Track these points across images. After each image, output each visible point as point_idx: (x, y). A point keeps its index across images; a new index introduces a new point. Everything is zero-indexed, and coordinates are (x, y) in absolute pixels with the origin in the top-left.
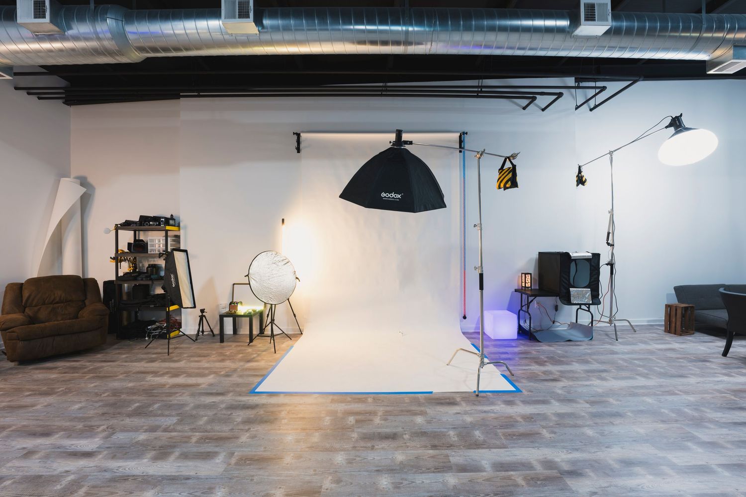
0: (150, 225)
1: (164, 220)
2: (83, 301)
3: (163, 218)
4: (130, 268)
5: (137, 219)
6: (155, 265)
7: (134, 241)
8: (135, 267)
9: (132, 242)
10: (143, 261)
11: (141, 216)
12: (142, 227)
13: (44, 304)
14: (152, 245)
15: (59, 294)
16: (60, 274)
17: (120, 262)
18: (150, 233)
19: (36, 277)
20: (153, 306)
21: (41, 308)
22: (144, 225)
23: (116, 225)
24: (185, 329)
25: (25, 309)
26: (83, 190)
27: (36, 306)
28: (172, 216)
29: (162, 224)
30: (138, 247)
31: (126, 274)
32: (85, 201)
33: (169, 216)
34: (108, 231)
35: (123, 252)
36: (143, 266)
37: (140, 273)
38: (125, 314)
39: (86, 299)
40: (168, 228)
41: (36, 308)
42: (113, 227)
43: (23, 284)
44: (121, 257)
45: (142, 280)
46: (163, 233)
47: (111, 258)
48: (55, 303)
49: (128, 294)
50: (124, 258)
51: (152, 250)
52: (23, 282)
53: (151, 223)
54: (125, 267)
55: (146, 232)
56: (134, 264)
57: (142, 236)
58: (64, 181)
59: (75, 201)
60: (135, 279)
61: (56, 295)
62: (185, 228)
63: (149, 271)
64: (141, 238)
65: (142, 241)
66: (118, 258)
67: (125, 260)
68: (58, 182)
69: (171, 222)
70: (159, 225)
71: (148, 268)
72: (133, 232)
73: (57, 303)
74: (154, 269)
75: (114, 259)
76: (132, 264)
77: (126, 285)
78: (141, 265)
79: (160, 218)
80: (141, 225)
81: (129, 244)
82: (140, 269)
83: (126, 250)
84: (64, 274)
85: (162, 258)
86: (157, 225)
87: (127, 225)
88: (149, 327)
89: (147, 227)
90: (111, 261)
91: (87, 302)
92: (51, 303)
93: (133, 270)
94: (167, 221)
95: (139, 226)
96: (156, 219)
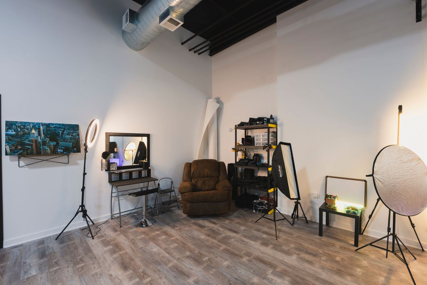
0: (257, 124)
1: (266, 119)
2: (218, 177)
3: (266, 118)
4: (243, 156)
5: (247, 121)
6: (258, 154)
7: (245, 137)
8: (246, 155)
9: (244, 138)
10: (250, 151)
11: (250, 118)
12: (252, 126)
13: (200, 177)
14: (257, 140)
15: (207, 171)
16: (207, 159)
17: (238, 152)
18: (255, 131)
19: (197, 159)
20: (258, 186)
21: (198, 179)
22: (253, 125)
23: (236, 126)
24: (280, 209)
25: (192, 179)
26: (218, 105)
27: (196, 178)
28: (271, 116)
29: (265, 123)
30: (248, 141)
31: (241, 160)
32: (219, 112)
33: (269, 117)
34: (231, 130)
35: (240, 145)
36: (250, 155)
37: (250, 160)
38: (239, 188)
39: (219, 176)
40: (270, 125)
41: (196, 180)
42: (234, 127)
43: (191, 163)
44: (238, 148)
45: (251, 166)
46: (266, 130)
47: (232, 148)
48: (205, 177)
49: (241, 173)
50: (240, 149)
51: (257, 143)
52: (191, 162)
53: (257, 122)
54: (240, 155)
55: (252, 130)
56: (245, 153)
57: (250, 133)
58: (210, 100)
59: (214, 113)
60: (247, 164)
61: (205, 172)
62: (282, 125)
63: (255, 159)
64: (249, 135)
65: (250, 136)
66: (236, 150)
67: (240, 150)
68: (207, 102)
69: (271, 121)
70: (263, 123)
71: (254, 156)
72: (244, 130)
73: (206, 177)
74: (258, 157)
75: (233, 149)
76: (244, 153)
77: (240, 168)
78: (249, 154)
79: (264, 118)
80: (251, 124)
81: (243, 139)
82: (248, 157)
83: (241, 143)
84: (209, 159)
85: (265, 150)
86: (262, 124)
87: (242, 125)
88: (255, 201)
89: (255, 126)
90: (232, 151)
91: (220, 178)
92: (203, 177)
93: (245, 157)
94: (268, 121)
95: (250, 125)
96: (261, 119)
